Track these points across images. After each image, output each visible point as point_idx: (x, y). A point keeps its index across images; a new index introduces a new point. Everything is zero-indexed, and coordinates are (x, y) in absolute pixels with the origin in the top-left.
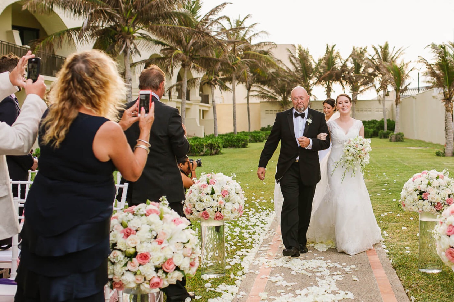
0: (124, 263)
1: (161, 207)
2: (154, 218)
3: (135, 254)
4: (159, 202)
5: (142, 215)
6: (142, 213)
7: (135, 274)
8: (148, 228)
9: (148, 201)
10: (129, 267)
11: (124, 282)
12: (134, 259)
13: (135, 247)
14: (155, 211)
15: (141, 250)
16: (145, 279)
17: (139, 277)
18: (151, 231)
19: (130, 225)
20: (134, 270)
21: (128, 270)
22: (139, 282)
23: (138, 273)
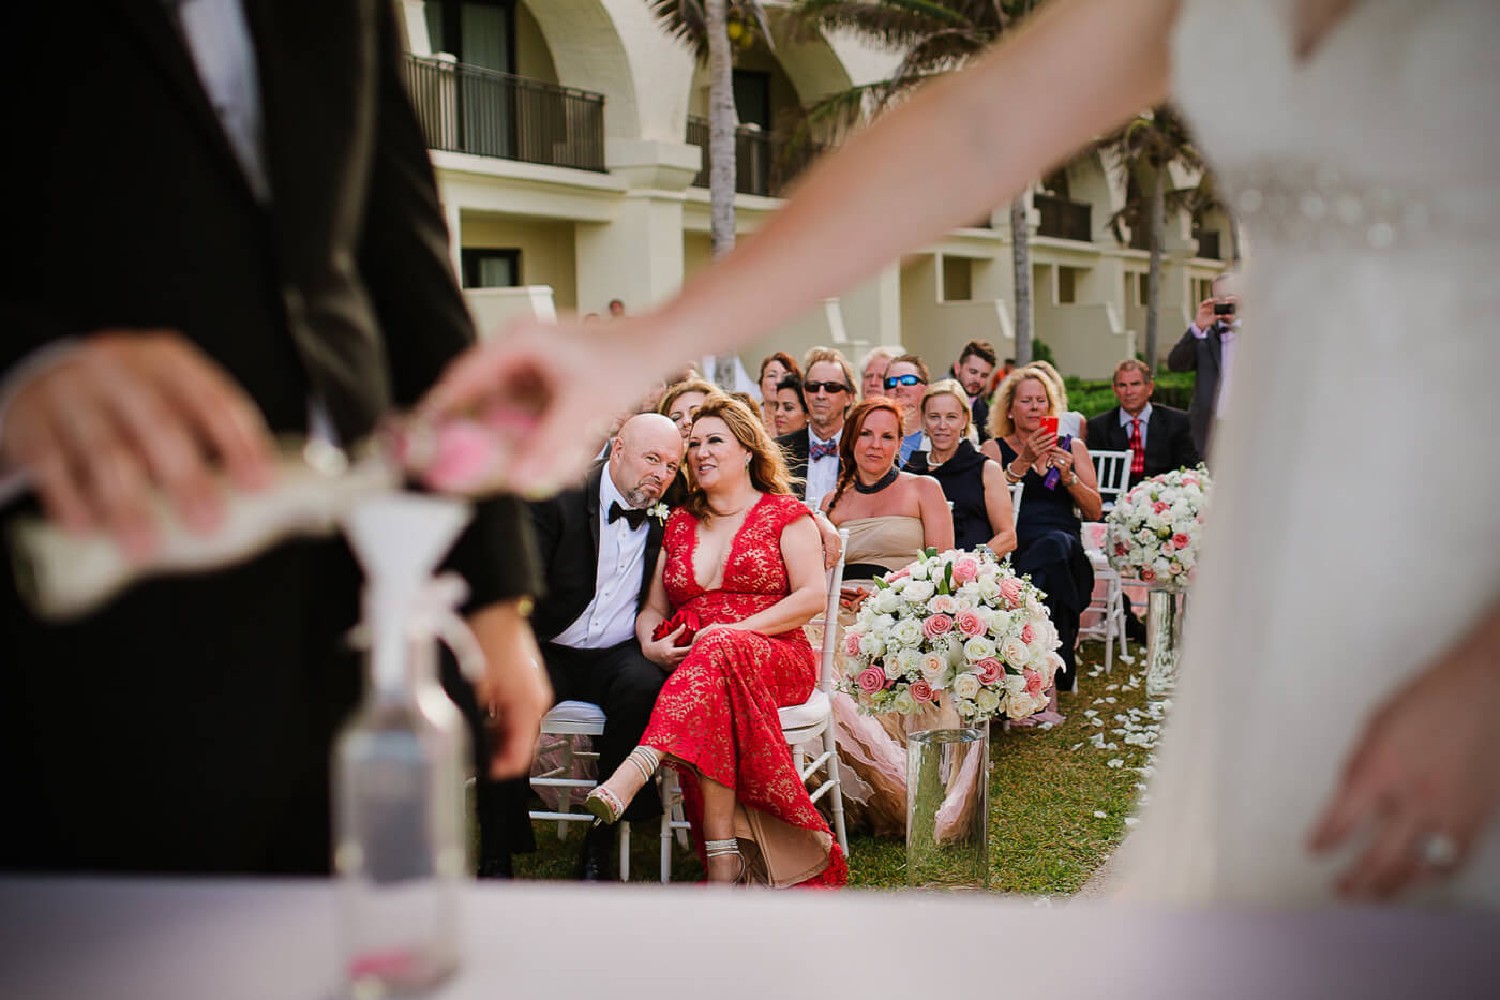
0: (1156, 546)
1: (1200, 476)
2: (1192, 489)
3: (1170, 535)
4: (1197, 470)
5: (1177, 485)
6: (1177, 482)
7: (1170, 560)
8: (1185, 501)
9: (1183, 467)
10: (1163, 550)
11: (1155, 570)
12: (1170, 541)
13: (1169, 526)
14: (1193, 481)
15: (1178, 530)
16: (1183, 570)
17: (1174, 565)
18: (1189, 506)
19: (1162, 498)
20: (1170, 556)
21: (1162, 556)
22: (1175, 572)
23: (1174, 559)
